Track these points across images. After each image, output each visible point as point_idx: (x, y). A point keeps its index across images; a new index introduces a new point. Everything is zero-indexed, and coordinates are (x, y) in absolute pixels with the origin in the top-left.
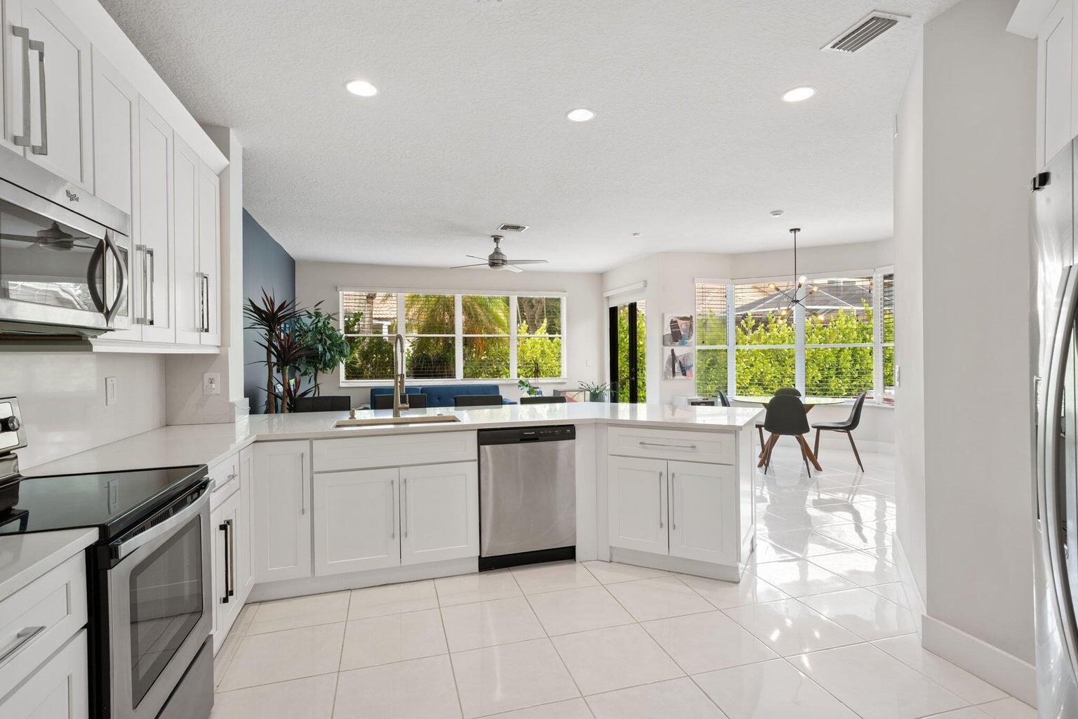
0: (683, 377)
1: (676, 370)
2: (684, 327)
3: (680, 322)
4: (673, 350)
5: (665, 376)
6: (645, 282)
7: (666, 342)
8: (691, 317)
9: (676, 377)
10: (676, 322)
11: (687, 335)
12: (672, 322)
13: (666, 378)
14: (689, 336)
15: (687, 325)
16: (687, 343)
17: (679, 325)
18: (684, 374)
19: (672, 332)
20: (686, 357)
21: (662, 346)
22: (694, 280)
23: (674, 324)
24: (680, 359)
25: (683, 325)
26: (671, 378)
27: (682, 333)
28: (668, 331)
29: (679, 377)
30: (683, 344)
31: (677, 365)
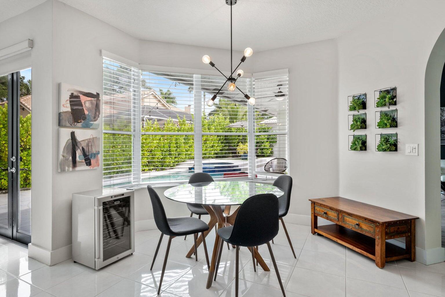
0: (88, 168)
1: (78, 159)
2: (88, 104)
3: (83, 98)
4: (73, 134)
5: (61, 168)
6: (32, 43)
7: (63, 123)
8: (98, 94)
9: (78, 168)
10: (78, 97)
11: (92, 115)
12: (72, 96)
13: (63, 170)
14: (95, 118)
15: (92, 103)
16: (92, 124)
17: (83, 102)
18: (89, 163)
19: (72, 109)
20: (91, 142)
21: (56, 127)
22: (101, 51)
23: (74, 100)
24: (84, 145)
25: (87, 103)
26: (71, 169)
27: (86, 112)
28: (66, 108)
29: (82, 167)
30: (87, 126)
31: (79, 153)
